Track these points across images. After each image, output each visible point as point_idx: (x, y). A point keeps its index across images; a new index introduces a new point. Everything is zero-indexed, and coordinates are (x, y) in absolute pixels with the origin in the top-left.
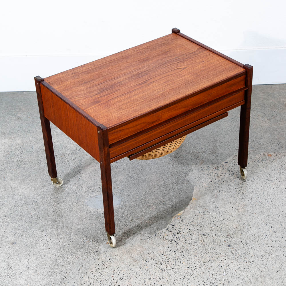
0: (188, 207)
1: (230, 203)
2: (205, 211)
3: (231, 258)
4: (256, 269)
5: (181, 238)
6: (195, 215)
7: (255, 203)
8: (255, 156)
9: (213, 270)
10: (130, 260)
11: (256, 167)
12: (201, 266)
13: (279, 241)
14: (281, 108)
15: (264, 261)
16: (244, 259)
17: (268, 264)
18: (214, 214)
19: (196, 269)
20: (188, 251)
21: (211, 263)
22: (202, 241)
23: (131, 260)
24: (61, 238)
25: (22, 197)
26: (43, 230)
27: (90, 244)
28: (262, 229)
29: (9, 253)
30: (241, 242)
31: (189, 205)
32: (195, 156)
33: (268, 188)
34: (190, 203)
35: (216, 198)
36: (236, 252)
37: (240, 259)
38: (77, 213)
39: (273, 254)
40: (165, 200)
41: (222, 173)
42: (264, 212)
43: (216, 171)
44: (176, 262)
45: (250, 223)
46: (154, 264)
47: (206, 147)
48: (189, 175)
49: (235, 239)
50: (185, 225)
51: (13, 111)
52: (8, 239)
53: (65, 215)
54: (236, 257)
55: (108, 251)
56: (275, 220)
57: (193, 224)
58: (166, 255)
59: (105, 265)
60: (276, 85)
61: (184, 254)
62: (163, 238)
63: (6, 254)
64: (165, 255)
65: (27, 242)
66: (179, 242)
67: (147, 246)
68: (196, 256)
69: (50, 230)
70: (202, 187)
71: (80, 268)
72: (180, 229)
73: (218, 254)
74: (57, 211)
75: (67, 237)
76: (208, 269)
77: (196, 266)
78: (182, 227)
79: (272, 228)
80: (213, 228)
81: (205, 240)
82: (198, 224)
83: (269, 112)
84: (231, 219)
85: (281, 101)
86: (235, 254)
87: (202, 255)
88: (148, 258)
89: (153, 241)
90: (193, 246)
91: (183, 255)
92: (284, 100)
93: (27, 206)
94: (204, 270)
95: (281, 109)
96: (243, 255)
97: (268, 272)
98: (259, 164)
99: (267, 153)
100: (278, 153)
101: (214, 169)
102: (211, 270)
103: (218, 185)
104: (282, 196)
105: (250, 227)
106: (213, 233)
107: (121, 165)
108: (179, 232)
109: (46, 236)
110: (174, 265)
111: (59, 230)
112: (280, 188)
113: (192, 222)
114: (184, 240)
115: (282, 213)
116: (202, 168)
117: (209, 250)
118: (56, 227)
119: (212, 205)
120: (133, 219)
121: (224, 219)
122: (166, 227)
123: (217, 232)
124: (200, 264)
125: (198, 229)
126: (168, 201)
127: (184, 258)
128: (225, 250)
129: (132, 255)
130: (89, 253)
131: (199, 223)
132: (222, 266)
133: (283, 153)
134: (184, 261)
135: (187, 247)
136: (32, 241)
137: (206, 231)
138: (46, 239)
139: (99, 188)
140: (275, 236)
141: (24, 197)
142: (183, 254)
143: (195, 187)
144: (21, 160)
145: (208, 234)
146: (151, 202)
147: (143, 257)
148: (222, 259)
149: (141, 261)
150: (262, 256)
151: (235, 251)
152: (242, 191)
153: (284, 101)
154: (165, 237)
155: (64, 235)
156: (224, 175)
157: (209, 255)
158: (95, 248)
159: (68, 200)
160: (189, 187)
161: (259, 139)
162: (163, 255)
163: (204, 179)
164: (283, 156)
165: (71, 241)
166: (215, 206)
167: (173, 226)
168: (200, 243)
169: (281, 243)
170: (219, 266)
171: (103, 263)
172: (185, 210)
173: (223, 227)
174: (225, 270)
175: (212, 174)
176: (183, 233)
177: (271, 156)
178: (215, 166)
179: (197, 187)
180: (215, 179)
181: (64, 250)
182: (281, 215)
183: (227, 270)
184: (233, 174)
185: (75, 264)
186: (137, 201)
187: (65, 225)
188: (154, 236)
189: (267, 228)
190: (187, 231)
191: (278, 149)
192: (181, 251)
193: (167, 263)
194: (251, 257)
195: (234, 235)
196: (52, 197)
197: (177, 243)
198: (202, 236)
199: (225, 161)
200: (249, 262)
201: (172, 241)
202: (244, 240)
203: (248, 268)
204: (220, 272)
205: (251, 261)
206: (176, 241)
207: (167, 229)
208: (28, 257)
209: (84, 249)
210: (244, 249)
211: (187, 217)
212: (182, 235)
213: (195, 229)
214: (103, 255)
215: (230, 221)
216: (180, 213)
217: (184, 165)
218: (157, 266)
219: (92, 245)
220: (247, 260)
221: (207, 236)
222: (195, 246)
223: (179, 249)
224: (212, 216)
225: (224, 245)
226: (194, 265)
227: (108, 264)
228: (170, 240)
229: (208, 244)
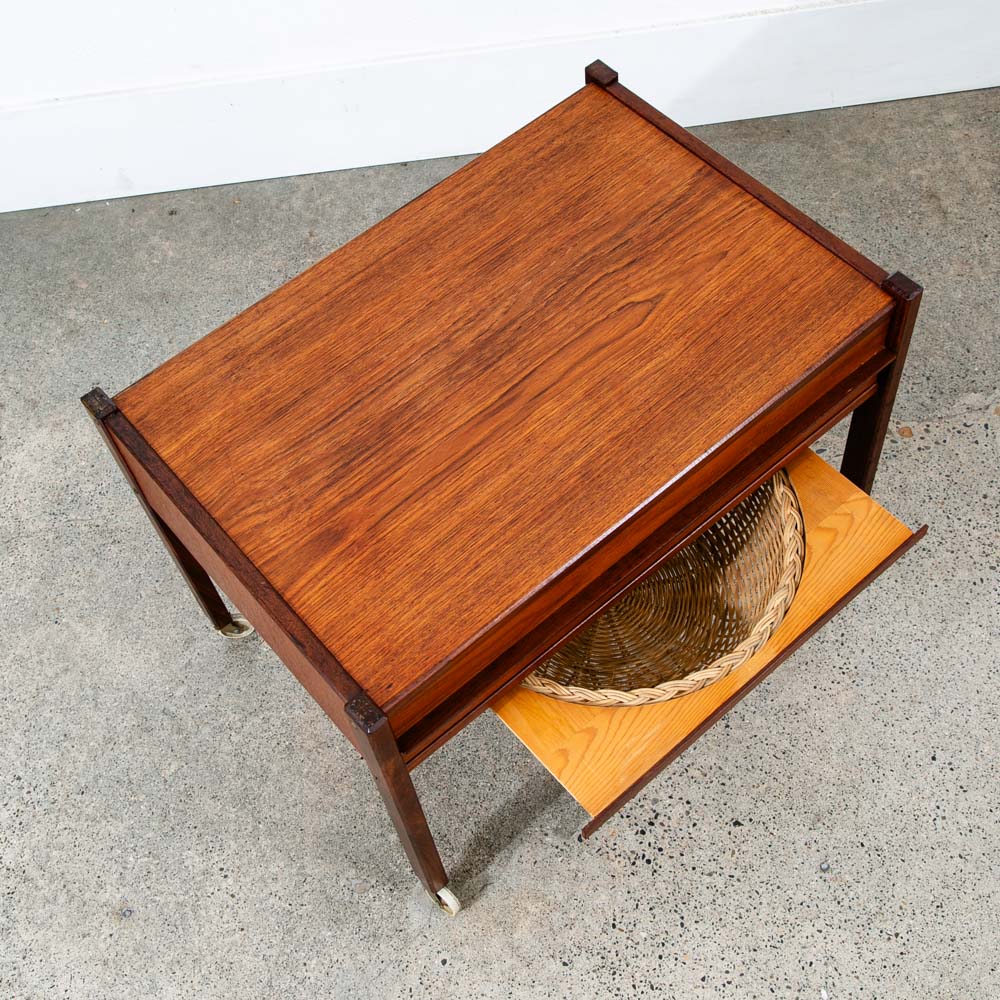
1: (803, 667)
3: (836, 921)
4: (922, 966)
5: (665, 845)
7: (886, 661)
9: (787, 984)
10: (509, 962)
12: (744, 969)
13: (980, 831)
14: (915, 208)
15: (943, 928)
16: (877, 922)
17: (958, 939)
19: (729, 983)
20: (693, 904)
21: (774, 951)
22: (734, 853)
23: (514, 961)
25: (123, 694)
26: (211, 845)
27: (371, 896)
28: (921, 782)
29: (114, 962)
30: (862, 845)
33: (917, 587)
36: (851, 894)
37: (866, 925)
38: (313, 757)
39: (970, 890)
42: (918, 699)
44: (661, 957)
45: (881, 754)
46: (592, 974)
49: (839, 833)
50: (670, 782)
51: (50, 296)
52: (103, 897)
53: (275, 768)
54: (851, 916)
55: (433, 924)
56: (959, 735)
57: (697, 774)
58: (625, 929)
59: (433, 989)
60: (886, 105)
61: (682, 918)
62: (605, 849)
63: (105, 963)
64: (621, 926)
65: (167, 904)
66: (658, 862)
67: (557, 890)
68: (723, 922)
69: (232, 843)
72: (655, 801)
73: (793, 907)
74: (244, 751)
75: (294, 871)
76: (769, 980)
77: (727, 969)
78: (662, 793)
79: (952, 769)
80: (762, 788)
81: (744, 848)
82: (712, 772)
83: (877, 231)
84: (817, 741)
85: (913, 178)
87: (741, 917)
88: (568, 946)
89: (573, 866)
90: (708, 879)
91: (679, 923)
92: (919, 171)
93: (145, 736)
94: (755, 985)
95: (917, 217)
96: (873, 907)
97: (964, 977)
99: (898, 423)
100: (931, 420)
102: (779, 985)
104: (967, 617)
105: (881, 771)
106: (764, 810)
108: (656, 818)
109: (224, 874)
110: (657, 971)
111: (264, 842)
112: (957, 583)
113: (693, 764)
114: (676, 854)
117: (760, 891)
118: (250, 828)
120: (498, 768)
121: (794, 743)
123: (777, 804)
124: (739, 959)
125: (716, 797)
127: (684, 937)
128: (813, 886)
129: (515, 936)
130: (372, 939)
133: (948, 417)
134: (686, 948)
135: (689, 883)
136: (182, 897)
137: (743, 805)
138: (224, 885)
140: (967, 805)
141: (130, 693)
142: (678, 917)
144: (100, 522)
145: (751, 820)
147: (551, 940)
148: (808, 929)
149: (545, 960)
150: (935, 904)
151: (846, 889)
153: (920, 178)
154: (611, 844)
155: (282, 864)
157: (763, 914)
158: (392, 917)
159: (275, 697)
162: (614, 926)
164: (948, 430)
165: (307, 887)
168: (728, 863)
169: (988, 838)
170: (802, 963)
171: (424, 979)
173: (795, 779)
174: (824, 979)
176: (669, 818)
177: (911, 435)
181: (289, 931)
182: (973, 710)
183: (830, 981)
185: (332, 991)
187: (278, 816)
188: (576, 840)
189: (937, 771)
190: (681, 809)
191: (928, 401)
192: (672, 905)
193: (632, 961)
194: (900, 913)
195: (834, 813)
196: (222, 690)
197: (655, 868)
198: (733, 830)
200: (897, 935)
201: (638, 862)
202: (871, 835)
203: (896, 964)
204: (810, 991)
205: (902, 929)
206: (649, 862)
208: (179, 973)
209: (353, 924)
210: (874, 879)
213: (706, 797)
214: (418, 943)
215: (814, 753)
218: (603, 980)
219: (377, 903)
220: (889, 927)
221: (747, 829)
222: (715, 875)
223: (665, 894)
224: (753, 733)
225: (807, 864)
226: (722, 966)
227: (440, 984)
228: (629, 858)
229: (756, 863)
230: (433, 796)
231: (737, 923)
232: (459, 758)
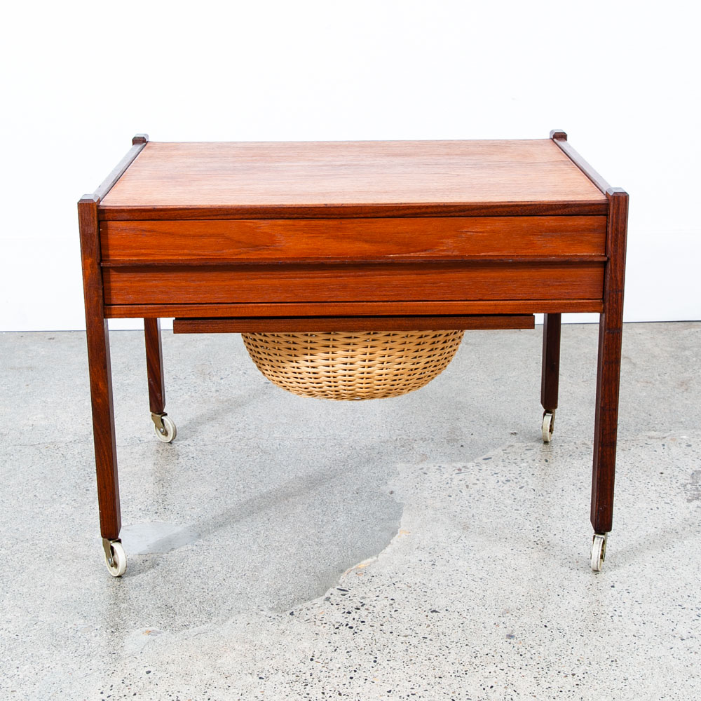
0: (388, 549)
1: (504, 540)
2: (435, 557)
3: (518, 665)
4: (596, 692)
5: (368, 620)
6: (406, 566)
7: (574, 540)
8: (561, 446)
9: (467, 697)
10: (209, 675)
11: (568, 467)
12: (428, 687)
13: (653, 624)
15: (617, 673)
16: (556, 667)
17: (630, 679)
18: (461, 563)
19: (413, 694)
20: (387, 650)
21: (459, 679)
22: (429, 626)
23: (214, 675)
24: (9, 622)
27: (93, 634)
28: (601, 597)
30: (546, 626)
31: (390, 546)
32: (403, 446)
34: (391, 541)
35: (464, 529)
36: (533, 651)
37: (545, 668)
39: (643, 654)
40: (321, 535)
41: (478, 480)
43: (462, 476)
44: (351, 678)
45: (566, 583)
46: (285, 685)
47: (432, 430)
48: (389, 483)
49: (525, 619)
50: (379, 589)
54: (531, 662)
55: (144, 652)
56: (636, 576)
57: (403, 586)
58: (321, 661)
59: (132, 687)
61: (376, 658)
62: (313, 619)
64: (319, 660)
66: (360, 628)
67: (264, 639)
68: (413, 662)
70: (424, 507)
71: (51, 694)
72: (363, 598)
73: (479, 655)
75: (28, 618)
76: (452, 695)
77: (412, 687)
78: (369, 594)
79: (629, 592)
80: (459, 595)
81: (438, 624)
82: (417, 585)
84: (511, 575)
86: (528, 655)
87: (430, 659)
88: (266, 669)
89: (282, 627)
90: (403, 639)
91: (372, 660)
94: (437, 697)
96: (553, 659)
98: (574, 461)
101: (457, 471)
102: (460, 697)
103: (469, 503)
105: (566, 591)
106: (460, 605)
107: (205, 465)
108: (362, 606)
110: (347, 685)
112: (637, 508)
113: (400, 581)
114: (377, 625)
115: (652, 560)
116: (424, 470)
117: (450, 647)
119: (454, 545)
120: (228, 576)
121: (491, 575)
122: (324, 594)
123: (472, 604)
124: (425, 682)
125: (418, 598)
126: (332, 538)
127: (375, 668)
128: (500, 645)
129: (219, 661)
130: (86, 657)
131: (419, 584)
132: (492, 687)
134: (376, 674)
135: (386, 640)
137: (440, 603)
139: (140, 509)
140: (641, 611)
142: (372, 657)
143: (404, 508)
145: (447, 610)
146: (283, 539)
147: (251, 665)
149: (243, 675)
150: (610, 660)
151: (529, 648)
152: (537, 515)
154: (319, 618)
156: (484, 484)
157: (451, 658)
158: (108, 645)
160: (388, 508)
161: (567, 415)
162: (312, 660)
163: (430, 491)
165: (36, 627)
166: (463, 548)
167: (345, 593)
168: (423, 631)
169: (659, 627)
170: (483, 687)
171: (127, 681)
172: (377, 557)
173: (489, 592)
174: (503, 696)
175: (449, 482)
176: (374, 607)
178: (459, 465)
179: (410, 508)
180: (460, 491)
182: (648, 566)
183: (508, 698)
184: (508, 481)
185: (37, 684)
186: (243, 536)
188: (288, 614)
189: (615, 593)
190: (387, 603)
192: (368, 649)
193: (324, 680)
194: (577, 663)
195: (522, 610)
197: (356, 631)
198: (430, 614)
199: (485, 457)
200: (573, 675)
201: (340, 628)
202: (553, 622)
203: (572, 690)
205: (579, 672)
206: (351, 628)
207: (328, 599)
209: (72, 647)
210: (555, 644)
211: (384, 571)
212: (370, 613)
213: (409, 597)
214: (127, 661)
215: (508, 580)
216: (365, 562)
217: (374, 463)
218: (294, 688)
219: (97, 638)
220: (567, 670)
221: (443, 615)
222: (410, 637)
223: (362, 645)
224: (456, 569)
225: (494, 634)
226: (410, 685)
227: (140, 684)
228: (334, 625)
229: (447, 632)
230: (167, 586)
231: (427, 662)
232: (195, 570)
